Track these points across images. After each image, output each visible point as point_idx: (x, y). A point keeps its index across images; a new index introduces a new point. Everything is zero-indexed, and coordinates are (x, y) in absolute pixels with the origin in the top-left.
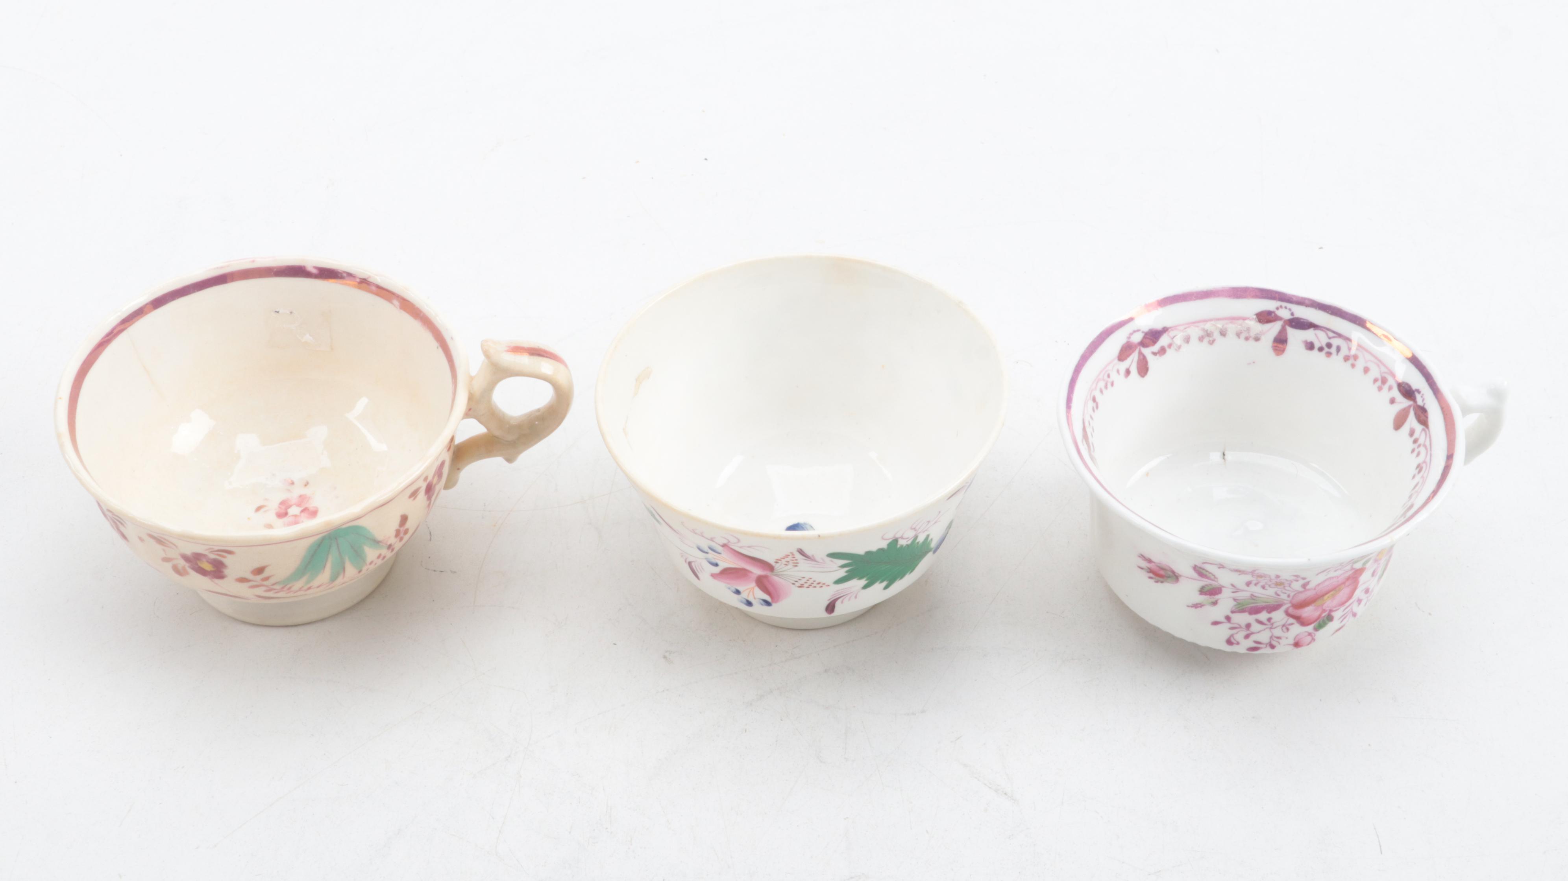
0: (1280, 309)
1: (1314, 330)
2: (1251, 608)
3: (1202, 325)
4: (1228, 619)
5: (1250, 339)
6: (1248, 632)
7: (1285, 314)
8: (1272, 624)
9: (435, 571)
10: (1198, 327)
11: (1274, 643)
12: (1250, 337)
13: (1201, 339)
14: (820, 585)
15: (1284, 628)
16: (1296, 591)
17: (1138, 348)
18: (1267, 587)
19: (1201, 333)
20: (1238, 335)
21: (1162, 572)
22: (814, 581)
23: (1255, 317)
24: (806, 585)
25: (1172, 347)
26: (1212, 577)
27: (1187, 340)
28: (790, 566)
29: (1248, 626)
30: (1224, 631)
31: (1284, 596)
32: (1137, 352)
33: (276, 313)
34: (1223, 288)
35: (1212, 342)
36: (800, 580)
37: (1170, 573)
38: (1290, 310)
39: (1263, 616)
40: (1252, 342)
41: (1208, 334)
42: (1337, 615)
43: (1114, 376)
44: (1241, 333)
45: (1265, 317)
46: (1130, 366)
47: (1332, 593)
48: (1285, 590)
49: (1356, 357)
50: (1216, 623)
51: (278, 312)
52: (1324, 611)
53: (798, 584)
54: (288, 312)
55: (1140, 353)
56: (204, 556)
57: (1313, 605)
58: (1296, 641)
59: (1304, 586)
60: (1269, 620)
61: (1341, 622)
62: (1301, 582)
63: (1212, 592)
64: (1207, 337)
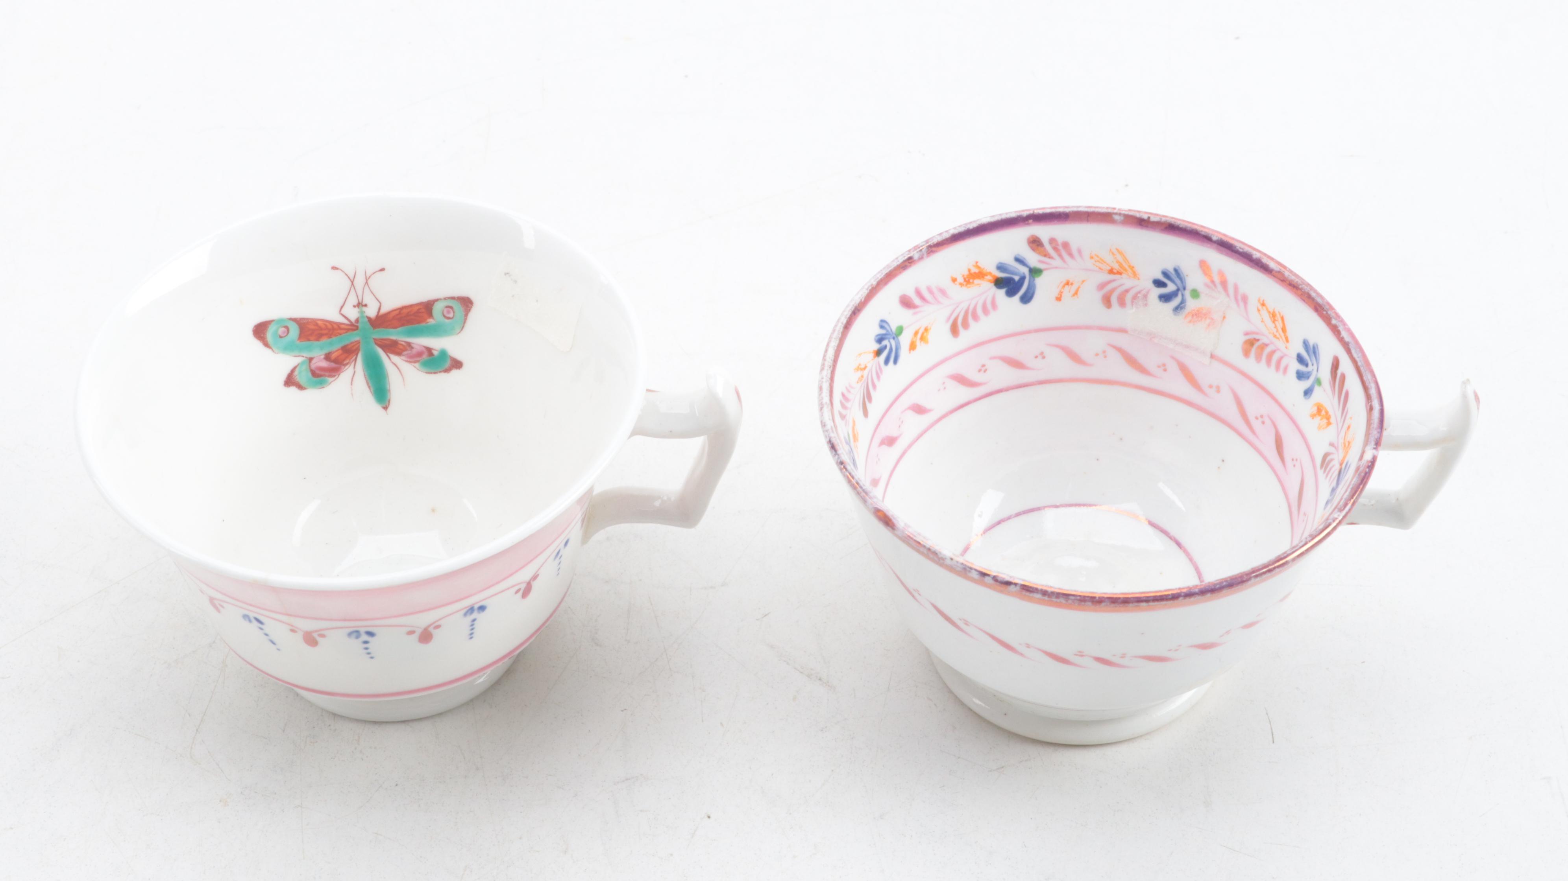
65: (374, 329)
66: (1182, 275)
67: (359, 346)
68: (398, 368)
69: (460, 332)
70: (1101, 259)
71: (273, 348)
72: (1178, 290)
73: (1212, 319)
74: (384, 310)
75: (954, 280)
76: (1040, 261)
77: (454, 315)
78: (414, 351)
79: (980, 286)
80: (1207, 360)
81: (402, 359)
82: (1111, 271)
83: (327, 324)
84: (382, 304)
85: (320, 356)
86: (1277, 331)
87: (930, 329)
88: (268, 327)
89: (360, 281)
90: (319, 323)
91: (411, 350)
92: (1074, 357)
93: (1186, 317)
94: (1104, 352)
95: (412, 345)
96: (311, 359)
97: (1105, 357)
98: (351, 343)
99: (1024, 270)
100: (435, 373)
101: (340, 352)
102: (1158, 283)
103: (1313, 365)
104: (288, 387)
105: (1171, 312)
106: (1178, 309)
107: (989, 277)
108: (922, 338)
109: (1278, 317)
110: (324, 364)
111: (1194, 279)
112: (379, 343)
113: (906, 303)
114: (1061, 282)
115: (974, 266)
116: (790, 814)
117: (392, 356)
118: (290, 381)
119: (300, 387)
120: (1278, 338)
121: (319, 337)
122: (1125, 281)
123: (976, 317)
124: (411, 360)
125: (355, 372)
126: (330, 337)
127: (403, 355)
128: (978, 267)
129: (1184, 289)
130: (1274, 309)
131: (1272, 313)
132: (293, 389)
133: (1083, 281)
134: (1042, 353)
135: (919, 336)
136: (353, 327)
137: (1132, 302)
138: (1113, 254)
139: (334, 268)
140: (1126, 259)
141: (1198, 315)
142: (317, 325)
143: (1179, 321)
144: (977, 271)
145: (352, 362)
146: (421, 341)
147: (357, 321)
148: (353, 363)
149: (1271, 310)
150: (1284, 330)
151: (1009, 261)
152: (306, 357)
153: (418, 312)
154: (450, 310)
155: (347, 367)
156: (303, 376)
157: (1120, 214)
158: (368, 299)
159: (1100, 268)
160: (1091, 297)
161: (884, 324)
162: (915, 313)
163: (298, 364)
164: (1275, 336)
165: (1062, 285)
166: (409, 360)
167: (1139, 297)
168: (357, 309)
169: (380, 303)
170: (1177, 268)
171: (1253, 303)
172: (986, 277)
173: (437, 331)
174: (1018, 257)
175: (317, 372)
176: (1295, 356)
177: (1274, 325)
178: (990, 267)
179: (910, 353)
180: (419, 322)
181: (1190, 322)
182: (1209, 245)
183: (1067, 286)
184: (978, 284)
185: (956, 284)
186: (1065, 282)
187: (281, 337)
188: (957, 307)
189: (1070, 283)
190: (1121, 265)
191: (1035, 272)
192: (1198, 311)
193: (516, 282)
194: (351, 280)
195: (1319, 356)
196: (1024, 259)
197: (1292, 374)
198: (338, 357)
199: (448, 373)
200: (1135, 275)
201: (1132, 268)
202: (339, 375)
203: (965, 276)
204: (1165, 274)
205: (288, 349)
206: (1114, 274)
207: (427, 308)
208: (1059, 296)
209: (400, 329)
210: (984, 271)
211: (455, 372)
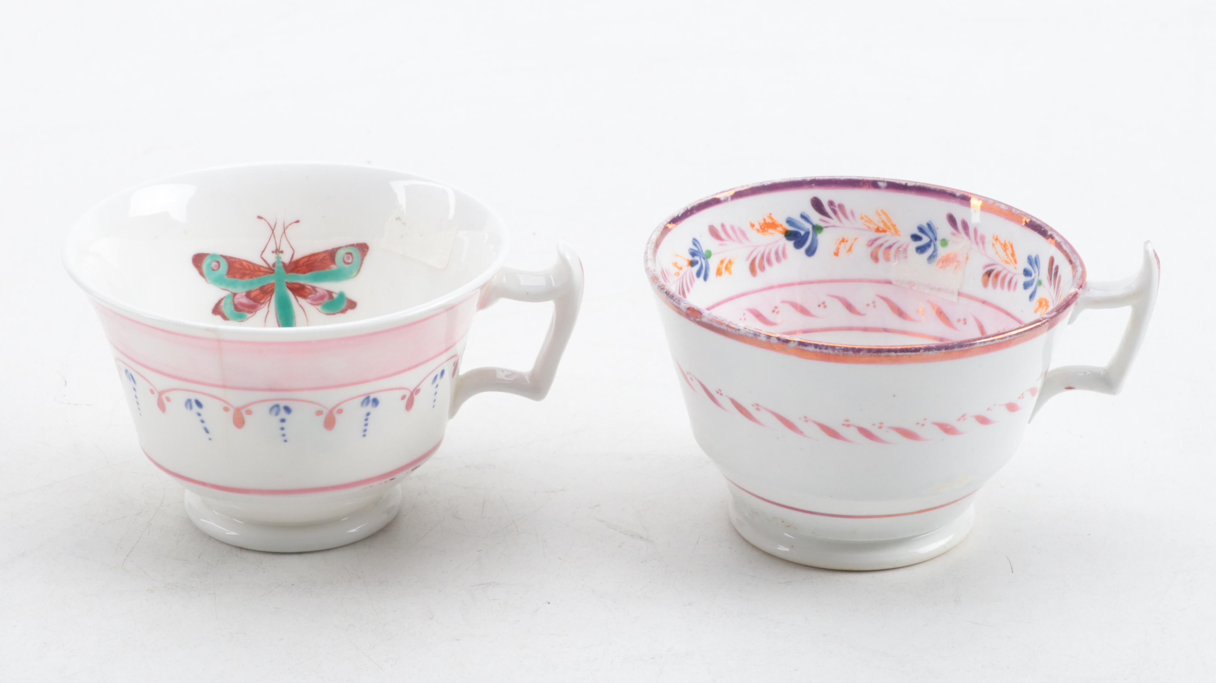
65: (287, 274)
66: (933, 228)
67: (274, 288)
68: (304, 310)
69: (356, 275)
70: (869, 219)
71: (206, 277)
72: (931, 241)
73: (958, 261)
74: (297, 256)
75: (752, 226)
76: (821, 220)
77: (352, 261)
78: (318, 295)
79: (773, 235)
80: (955, 298)
81: (307, 302)
82: (878, 230)
83: (250, 265)
84: (295, 252)
85: (243, 293)
86: (1008, 256)
87: (733, 262)
88: (204, 259)
89: (279, 231)
90: (244, 263)
91: (315, 294)
92: (850, 307)
93: (937, 264)
94: (874, 302)
95: (317, 289)
96: (235, 294)
97: (875, 307)
98: (268, 285)
99: (808, 227)
100: (333, 314)
101: (258, 292)
102: (915, 238)
103: (1035, 272)
104: (215, 315)
105: (926, 261)
106: (931, 258)
107: (780, 229)
108: (727, 268)
109: (1009, 246)
110: (245, 301)
111: (944, 229)
112: (290, 287)
113: (713, 232)
114: (838, 240)
115: (768, 217)
116: (615, 602)
117: (299, 299)
118: (217, 310)
119: (225, 318)
120: (1009, 263)
121: (243, 276)
122: (889, 238)
123: (769, 262)
124: (315, 303)
125: (268, 311)
126: (251, 277)
127: (309, 298)
128: (771, 218)
129: (936, 239)
130: (1005, 241)
131: (1003, 244)
132: (218, 318)
133: (856, 239)
134: (824, 303)
135: (724, 265)
136: (270, 270)
137: (895, 256)
138: (879, 215)
139: (260, 217)
140: (890, 219)
141: (947, 260)
142: (242, 264)
143: (934, 267)
144: (770, 221)
145: (268, 301)
146: (324, 286)
147: (274, 265)
148: (268, 303)
149: (1003, 242)
150: (1013, 255)
151: (797, 217)
152: (231, 292)
153: (324, 259)
154: (350, 256)
155: (262, 306)
156: (227, 308)
157: (884, 181)
158: (284, 247)
159: (869, 228)
160: (862, 251)
161: (696, 243)
162: (721, 245)
163: (225, 297)
164: (1007, 262)
165: (838, 242)
166: (313, 303)
167: (900, 251)
168: (274, 255)
169: (294, 250)
170: (930, 223)
171: (989, 239)
172: (778, 228)
173: (338, 276)
174: (803, 214)
175: (239, 306)
176: (1022, 272)
177: (1005, 254)
178: (781, 220)
179: (717, 277)
180: (324, 268)
181: (941, 267)
182: (954, 201)
183: (842, 243)
184: (771, 233)
185: (754, 229)
186: (841, 239)
187: (213, 270)
188: (755, 249)
189: (845, 240)
190: (885, 224)
191: (817, 229)
192: (947, 256)
193: (404, 224)
194: (272, 229)
195: (1039, 263)
196: (809, 216)
197: (1020, 286)
198: (257, 295)
199: (344, 313)
200: (897, 232)
201: (894, 226)
202: (256, 312)
203: (761, 224)
204: (921, 229)
205: (217, 281)
206: (880, 232)
207: (331, 254)
208: (837, 252)
209: (308, 274)
210: (776, 223)
211: (350, 312)
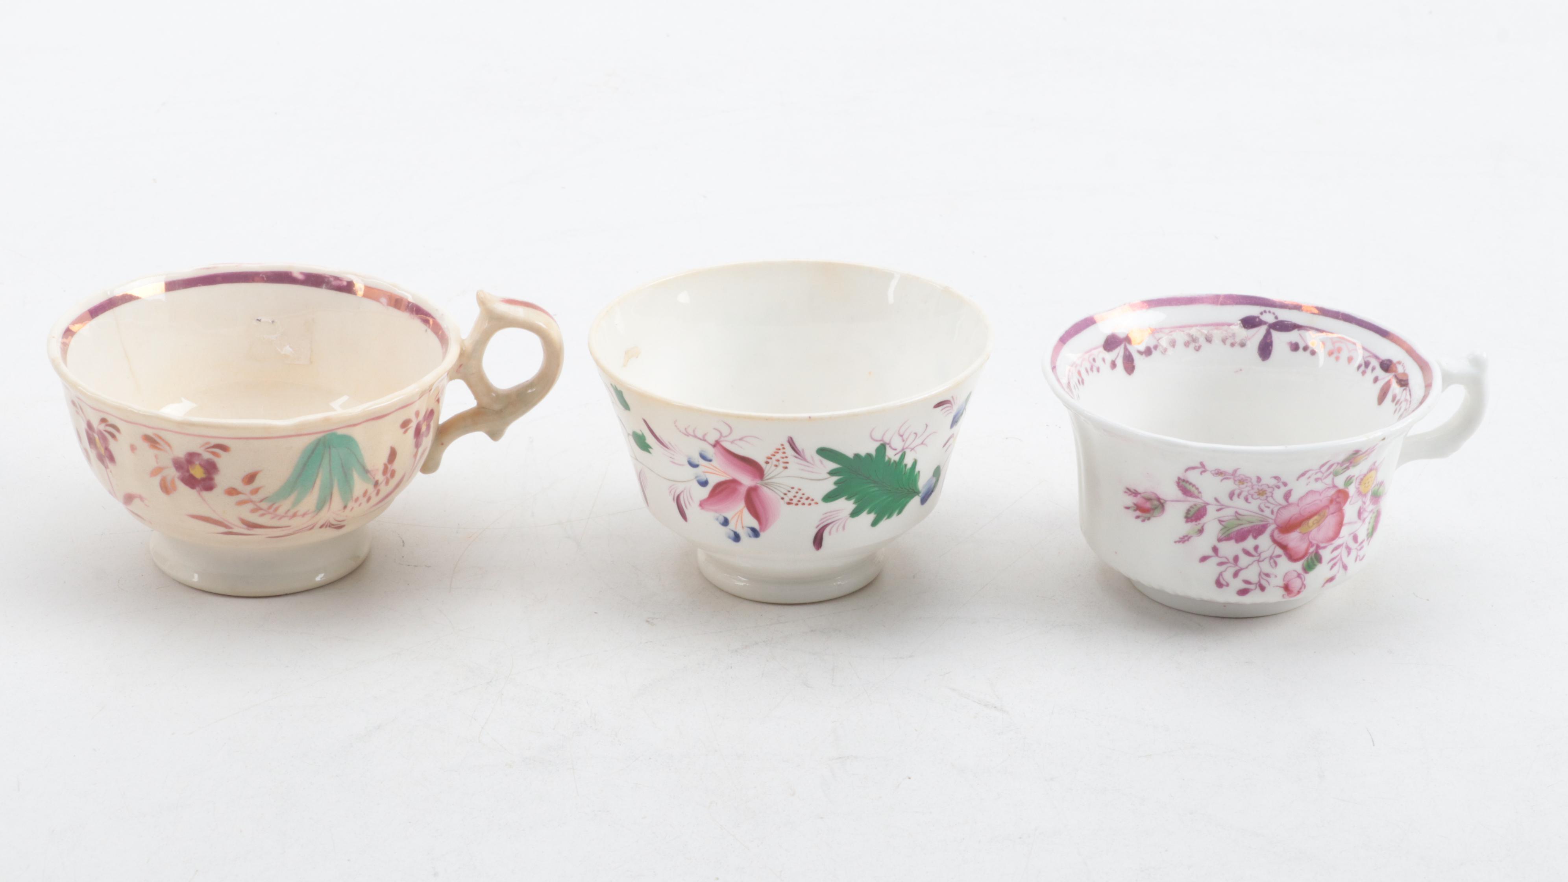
0: (1264, 314)
1: (1298, 330)
2: (1238, 532)
3: (1187, 331)
4: (1215, 550)
5: (1236, 345)
6: (1237, 568)
7: (1269, 318)
8: (1260, 555)
9: (409, 565)
10: (1183, 331)
11: (1264, 583)
12: (1236, 343)
13: (1187, 344)
14: (809, 501)
15: (1272, 561)
16: (1280, 505)
17: (1124, 343)
18: (1250, 499)
19: (1187, 338)
20: (1224, 341)
21: (1148, 505)
22: (803, 494)
23: (1239, 322)
24: (795, 501)
25: (1158, 349)
26: (1196, 492)
27: (1173, 344)
28: (780, 468)
29: (1236, 559)
30: (1211, 569)
31: (1267, 512)
32: (1122, 346)
33: (258, 321)
34: (1206, 295)
35: (1198, 349)
36: (789, 491)
37: (1156, 503)
38: (1274, 314)
39: (1249, 543)
40: (1237, 348)
41: (1194, 340)
42: (1326, 554)
43: (1099, 363)
44: (1227, 339)
45: (1249, 323)
46: (1116, 359)
47: (1316, 517)
48: (1268, 502)
49: (1339, 350)
50: (1204, 559)
51: (259, 320)
52: (1311, 544)
53: (787, 499)
54: (271, 322)
55: (1126, 349)
56: (198, 455)
57: (1298, 530)
58: (1285, 582)
59: (1287, 496)
60: (1256, 548)
61: (1332, 568)
62: (1283, 490)
63: (1195, 515)
64: (1192, 342)
